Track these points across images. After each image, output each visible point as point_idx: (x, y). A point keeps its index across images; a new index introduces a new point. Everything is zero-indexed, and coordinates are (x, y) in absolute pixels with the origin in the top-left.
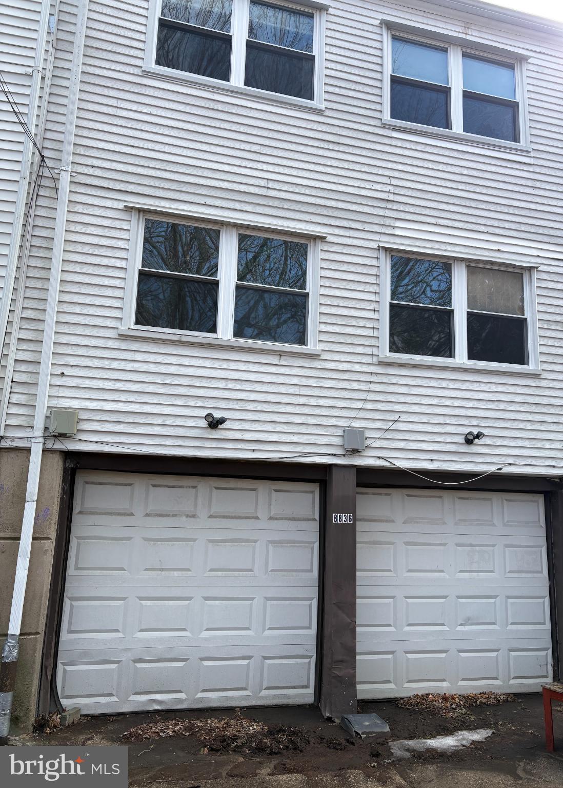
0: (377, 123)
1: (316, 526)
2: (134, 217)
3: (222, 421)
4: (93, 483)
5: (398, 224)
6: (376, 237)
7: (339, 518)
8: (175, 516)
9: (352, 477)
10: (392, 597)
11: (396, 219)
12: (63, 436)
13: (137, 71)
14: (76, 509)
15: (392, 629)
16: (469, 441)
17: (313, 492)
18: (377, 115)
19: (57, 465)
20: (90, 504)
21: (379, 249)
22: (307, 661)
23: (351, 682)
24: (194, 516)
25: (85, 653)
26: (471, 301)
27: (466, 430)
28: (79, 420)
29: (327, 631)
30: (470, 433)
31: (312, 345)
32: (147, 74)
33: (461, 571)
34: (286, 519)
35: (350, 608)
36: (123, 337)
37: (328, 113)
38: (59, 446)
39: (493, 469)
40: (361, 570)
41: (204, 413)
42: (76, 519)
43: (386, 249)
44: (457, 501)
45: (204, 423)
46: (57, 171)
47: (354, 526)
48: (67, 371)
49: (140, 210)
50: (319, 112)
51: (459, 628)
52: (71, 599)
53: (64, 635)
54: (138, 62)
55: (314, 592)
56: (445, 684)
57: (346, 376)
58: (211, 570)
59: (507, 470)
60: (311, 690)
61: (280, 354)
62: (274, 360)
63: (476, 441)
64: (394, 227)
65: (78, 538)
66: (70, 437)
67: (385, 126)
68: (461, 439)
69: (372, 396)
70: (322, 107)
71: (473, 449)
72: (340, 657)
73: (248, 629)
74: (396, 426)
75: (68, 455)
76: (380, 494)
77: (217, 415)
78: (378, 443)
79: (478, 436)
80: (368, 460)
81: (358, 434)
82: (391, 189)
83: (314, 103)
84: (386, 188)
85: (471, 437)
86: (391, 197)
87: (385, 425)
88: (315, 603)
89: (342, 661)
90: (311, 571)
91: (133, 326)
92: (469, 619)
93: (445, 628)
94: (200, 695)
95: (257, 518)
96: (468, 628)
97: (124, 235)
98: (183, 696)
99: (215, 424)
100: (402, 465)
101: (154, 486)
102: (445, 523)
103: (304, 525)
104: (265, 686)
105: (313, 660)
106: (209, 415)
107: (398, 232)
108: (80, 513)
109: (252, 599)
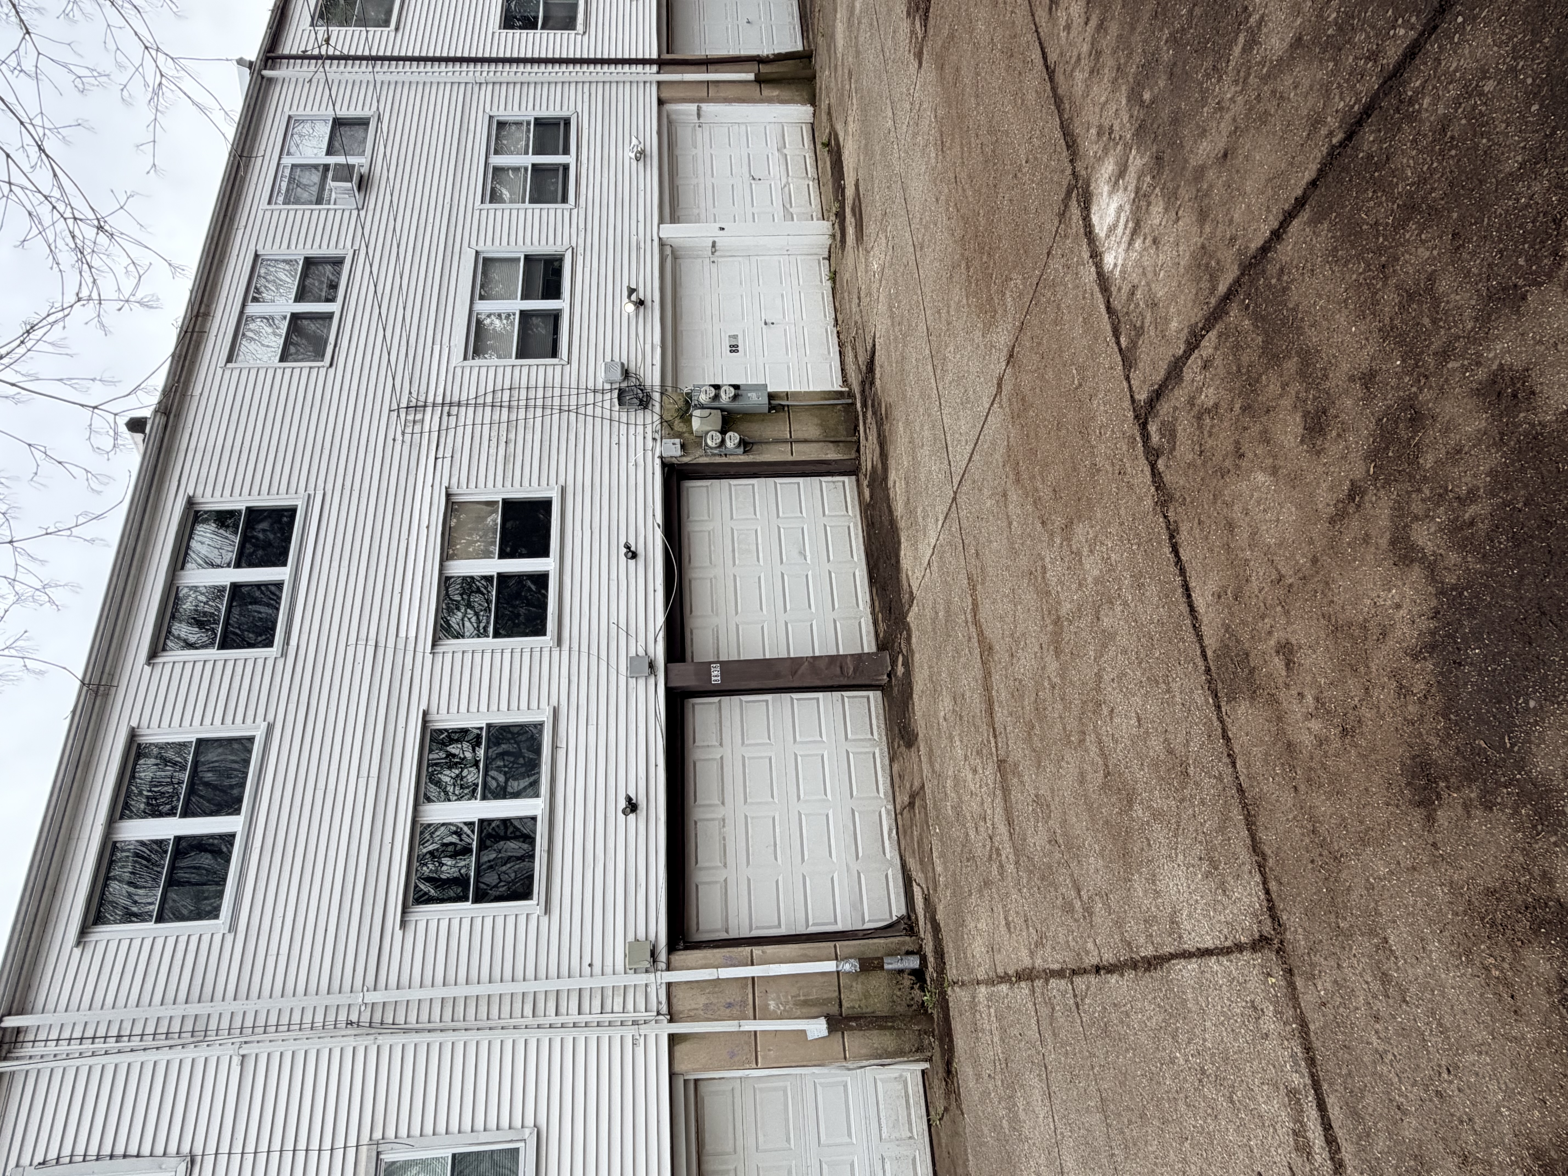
0: (280, 662)
1: (725, 700)
2: (412, 918)
3: (629, 799)
4: (698, 923)
5: (403, 634)
6: (419, 656)
7: (716, 676)
8: (724, 839)
9: (676, 667)
10: (786, 624)
11: (397, 636)
12: (653, 954)
13: (230, 938)
14: (724, 936)
15: (814, 622)
16: (634, 556)
17: (693, 706)
18: (270, 663)
19: (681, 957)
20: (719, 925)
21: (433, 653)
22: (846, 700)
23: (859, 658)
24: (724, 820)
25: (853, 906)
26: (486, 554)
27: (623, 559)
28: (637, 940)
29: (818, 683)
30: (626, 555)
31: (544, 716)
32: (233, 928)
33: (758, 560)
34: (721, 730)
35: (796, 663)
36: (547, 910)
37: (270, 717)
38: (663, 956)
39: (659, 534)
40: (764, 654)
41: (621, 816)
42: (733, 934)
43: (434, 645)
44: (692, 564)
45: (632, 816)
46: (363, 1008)
47: (722, 663)
48: (587, 960)
49: (404, 912)
50: (270, 728)
51: (809, 561)
52: (807, 926)
53: (839, 927)
54: (217, 939)
55: (786, 697)
56: (857, 574)
57: (574, 679)
58: (772, 797)
59: (659, 519)
60: (871, 694)
61: (555, 747)
62: (561, 754)
63: (633, 549)
64: (407, 638)
65: (751, 930)
66: (654, 946)
67: (284, 654)
68: (632, 562)
69: (594, 651)
70: (264, 725)
71: (641, 551)
72: (838, 669)
73: (823, 756)
74: (623, 625)
75: (672, 947)
76: (692, 640)
77: (622, 804)
78: (642, 642)
79: (628, 547)
80: (659, 652)
81: (633, 662)
82: (362, 642)
83: (259, 736)
84: (361, 648)
85: (630, 554)
86: (372, 643)
87: (623, 635)
88: (795, 696)
89: (841, 668)
90: (767, 701)
91: (534, 902)
92: (800, 553)
93: (810, 573)
94: (882, 795)
95: (722, 758)
96: (808, 553)
97: (433, 925)
98: (883, 810)
99: (632, 807)
100: (661, 619)
101: (697, 863)
102: (715, 577)
103: (725, 712)
104: (870, 736)
105: (845, 694)
106: (624, 812)
107: (412, 634)
108: (727, 932)
109: (796, 755)
